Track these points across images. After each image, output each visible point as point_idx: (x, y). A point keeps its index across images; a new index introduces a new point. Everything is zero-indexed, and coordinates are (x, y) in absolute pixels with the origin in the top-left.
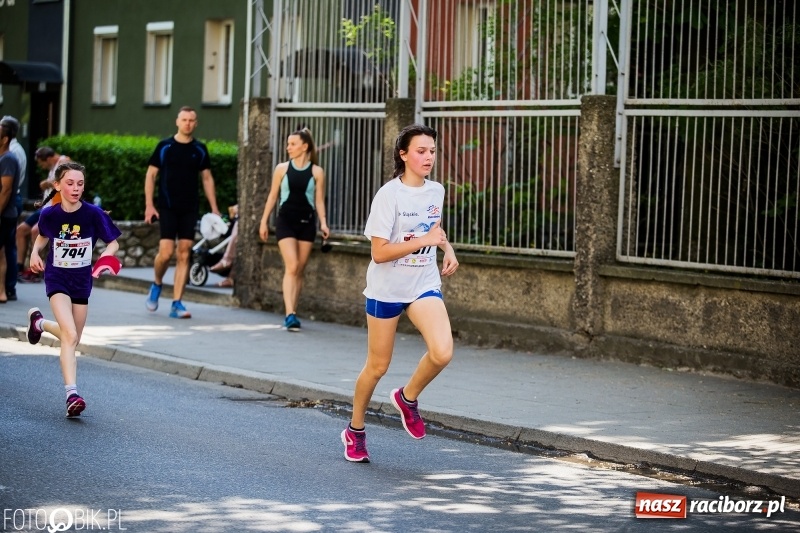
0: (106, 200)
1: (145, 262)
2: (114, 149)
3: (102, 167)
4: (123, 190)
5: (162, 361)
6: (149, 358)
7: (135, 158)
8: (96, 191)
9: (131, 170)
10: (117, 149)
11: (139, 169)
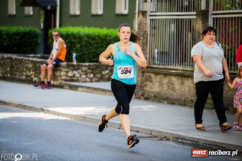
0: (78, 54)
1: (94, 80)
2: (80, 33)
3: (76, 41)
4: (84, 50)
7: (89, 37)
8: (73, 51)
9: (88, 42)
10: (82, 33)
11: (91, 41)
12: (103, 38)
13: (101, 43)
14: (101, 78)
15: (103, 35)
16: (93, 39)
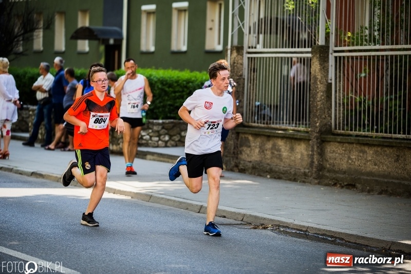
1: (171, 144)
2: (152, 77)
4: (158, 101)
5: (179, 201)
6: (171, 200)
7: (164, 83)
9: (162, 90)
10: (154, 77)
11: (167, 89)
12: (184, 84)
13: (180, 92)
14: (179, 141)
15: (184, 81)
16: (170, 86)
